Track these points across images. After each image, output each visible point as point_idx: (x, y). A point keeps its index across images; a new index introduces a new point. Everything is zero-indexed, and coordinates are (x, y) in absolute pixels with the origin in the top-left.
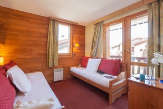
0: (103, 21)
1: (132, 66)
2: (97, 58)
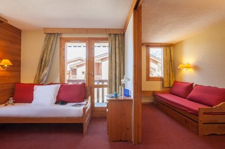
0: (61, 34)
1: (96, 89)
2: (52, 84)
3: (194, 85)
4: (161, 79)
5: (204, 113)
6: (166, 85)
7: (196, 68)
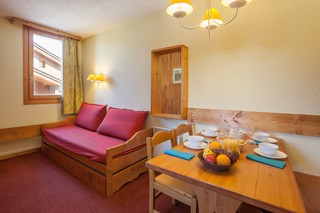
3: (108, 108)
4: (59, 100)
5: (114, 157)
6: (68, 110)
7: (111, 81)
